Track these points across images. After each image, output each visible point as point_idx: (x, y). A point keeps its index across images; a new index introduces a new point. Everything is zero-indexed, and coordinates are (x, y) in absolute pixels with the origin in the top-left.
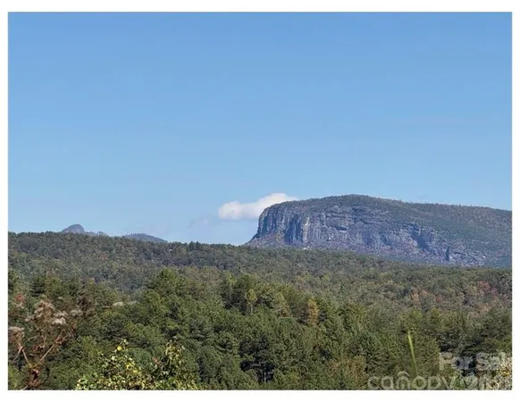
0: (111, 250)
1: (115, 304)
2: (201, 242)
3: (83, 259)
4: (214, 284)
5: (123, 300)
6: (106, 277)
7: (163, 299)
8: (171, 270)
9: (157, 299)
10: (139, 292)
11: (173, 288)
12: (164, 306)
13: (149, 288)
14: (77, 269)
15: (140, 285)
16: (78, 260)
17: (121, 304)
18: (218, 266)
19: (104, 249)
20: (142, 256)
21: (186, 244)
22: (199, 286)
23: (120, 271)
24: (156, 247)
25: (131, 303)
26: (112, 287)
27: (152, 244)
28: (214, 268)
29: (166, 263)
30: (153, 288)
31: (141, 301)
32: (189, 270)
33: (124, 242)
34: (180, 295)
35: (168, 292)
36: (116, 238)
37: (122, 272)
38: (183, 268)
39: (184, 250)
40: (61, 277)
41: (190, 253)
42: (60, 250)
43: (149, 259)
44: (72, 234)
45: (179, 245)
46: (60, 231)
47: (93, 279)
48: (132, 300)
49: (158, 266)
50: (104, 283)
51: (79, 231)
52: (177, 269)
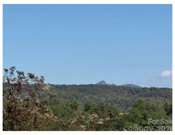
0: (117, 91)
1: (120, 114)
2: (156, 87)
3: (106, 95)
4: (162, 105)
5: (123, 112)
6: (116, 102)
7: (140, 111)
8: (143, 99)
9: (138, 112)
10: (130, 108)
11: (144, 107)
12: (141, 114)
13: (134, 107)
14: (103, 99)
15: (130, 106)
16: (104, 96)
17: (122, 114)
18: (163, 97)
19: (114, 91)
20: (130, 93)
21: (149, 88)
22: (155, 105)
24: (136, 90)
25: (127, 113)
26: (118, 107)
27: (135, 88)
28: (162, 98)
29: (141, 96)
30: (136, 107)
31: (131, 112)
32: (151, 99)
33: (123, 88)
34: (147, 109)
35: (142, 108)
36: (120, 86)
37: (122, 100)
38: (148, 98)
39: (148, 91)
40: (97, 103)
41: (151, 92)
42: (96, 91)
43: (134, 94)
44: (101, 85)
45: (146, 88)
46: (96, 84)
47: (110, 104)
48: (127, 112)
49: (138, 97)
50: (115, 105)
51: (104, 84)
52: (146, 99)
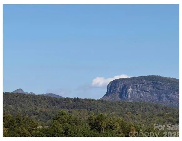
0: (36, 101)
1: (38, 127)
2: (79, 98)
3: (23, 105)
4: (86, 118)
5: (42, 125)
6: (34, 114)
7: (61, 125)
8: (64, 111)
9: (58, 125)
10: (49, 121)
11: (66, 120)
12: (61, 129)
13: (55, 120)
14: (20, 110)
15: (50, 118)
16: (21, 106)
17: (41, 127)
18: (87, 109)
19: (33, 101)
20: (51, 104)
21: (72, 98)
22: (78, 119)
23: (41, 111)
24: (58, 100)
25: (46, 127)
26: (37, 119)
27: (56, 98)
28: (86, 110)
29: (63, 107)
30: (57, 120)
31: (51, 126)
32: (73, 111)
33: (42, 97)
34: (69, 123)
35: (63, 122)
36: (39, 95)
37: (42, 112)
38: (71, 110)
39: (71, 102)
40: (12, 114)
41: (74, 103)
42: (12, 101)
43: (54, 105)
44: (17, 93)
45: (69, 99)
46: (12, 92)
47: (27, 115)
48: (46, 125)
49: (59, 109)
50: (33, 117)
51: (21, 92)
52: (68, 110)
